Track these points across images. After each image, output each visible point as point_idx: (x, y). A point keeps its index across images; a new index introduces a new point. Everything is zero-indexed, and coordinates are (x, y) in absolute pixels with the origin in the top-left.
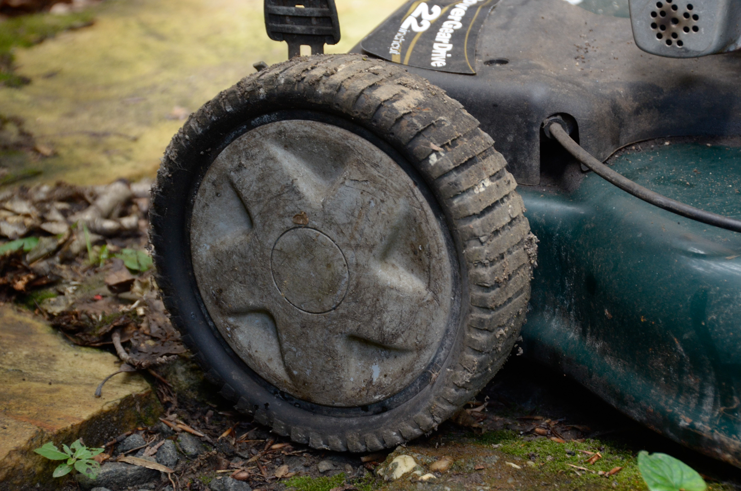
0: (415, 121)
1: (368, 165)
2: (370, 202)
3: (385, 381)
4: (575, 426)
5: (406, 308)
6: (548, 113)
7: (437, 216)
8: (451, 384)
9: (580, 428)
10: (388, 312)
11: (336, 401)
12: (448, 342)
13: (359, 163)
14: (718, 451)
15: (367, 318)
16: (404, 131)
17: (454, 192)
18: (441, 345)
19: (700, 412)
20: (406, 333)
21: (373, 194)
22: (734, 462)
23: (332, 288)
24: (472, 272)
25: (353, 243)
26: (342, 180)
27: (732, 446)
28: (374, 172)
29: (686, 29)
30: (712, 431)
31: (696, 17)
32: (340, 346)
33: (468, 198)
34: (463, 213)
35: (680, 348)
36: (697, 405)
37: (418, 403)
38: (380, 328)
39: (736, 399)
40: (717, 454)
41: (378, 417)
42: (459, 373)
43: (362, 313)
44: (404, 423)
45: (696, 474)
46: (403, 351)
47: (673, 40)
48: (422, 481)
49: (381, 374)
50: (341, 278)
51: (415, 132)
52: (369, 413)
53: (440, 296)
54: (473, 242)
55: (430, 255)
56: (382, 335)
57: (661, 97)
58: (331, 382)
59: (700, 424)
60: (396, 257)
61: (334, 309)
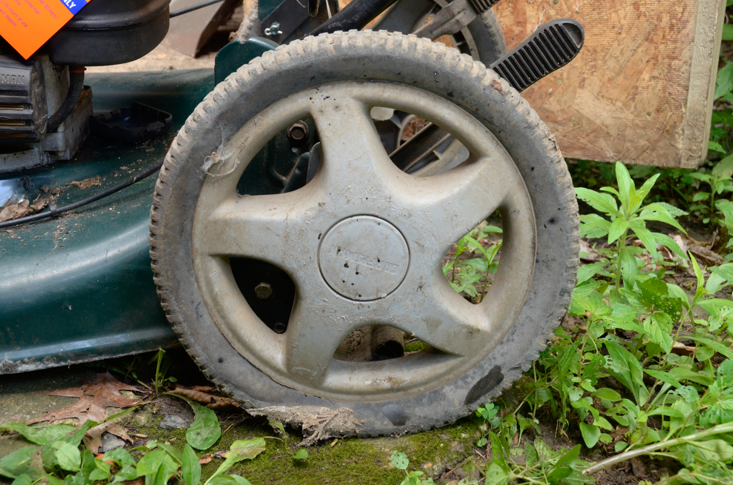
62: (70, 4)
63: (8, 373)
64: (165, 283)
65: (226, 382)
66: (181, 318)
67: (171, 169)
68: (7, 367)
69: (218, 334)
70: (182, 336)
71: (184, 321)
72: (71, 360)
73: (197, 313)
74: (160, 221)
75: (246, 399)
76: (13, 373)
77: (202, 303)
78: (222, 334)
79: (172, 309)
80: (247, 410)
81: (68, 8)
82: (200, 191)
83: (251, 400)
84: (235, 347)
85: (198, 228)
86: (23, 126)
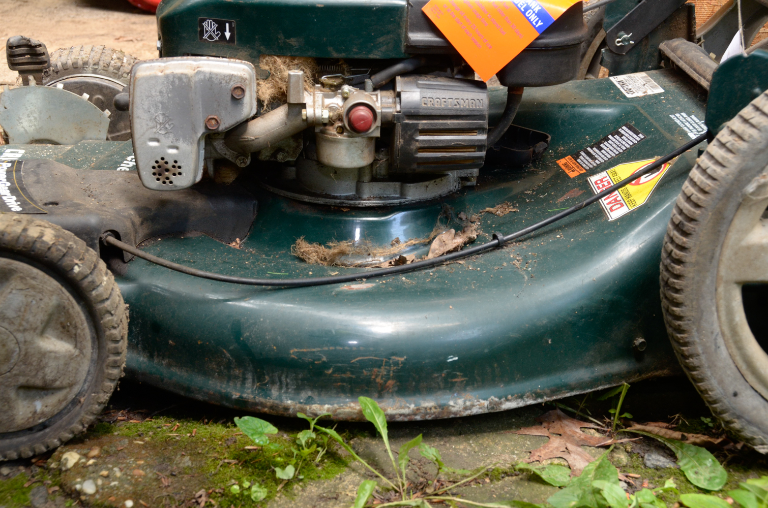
0: (60, 247)
1: (28, 278)
2: (32, 302)
3: (46, 410)
4: (140, 411)
5: (62, 362)
6: (103, 231)
7: (78, 303)
8: (96, 403)
9: (143, 411)
10: (49, 367)
11: (10, 429)
12: (90, 378)
13: (22, 278)
14: (259, 408)
15: (34, 373)
16: (54, 254)
17: (93, 287)
18: (85, 381)
19: (244, 388)
20: (62, 378)
21: (34, 296)
22: (270, 412)
23: (7, 358)
24: (108, 333)
25: (21, 328)
26: (9, 290)
27: (268, 404)
28: (33, 282)
29: (174, 174)
30: (254, 398)
31: (180, 167)
32: (12, 394)
33: (100, 289)
34: (99, 299)
35: (228, 355)
36: (241, 385)
37: (72, 419)
38: (43, 378)
39: (267, 377)
40: (259, 410)
41: (41, 433)
42: (101, 395)
43: (30, 371)
44: (63, 433)
45: (268, 423)
46: (60, 389)
47: (167, 181)
48: (90, 465)
49: (43, 406)
50: (13, 352)
51: (62, 254)
52: (34, 431)
53: (84, 351)
54: (107, 315)
55: (76, 327)
56: (45, 382)
57: (152, 214)
58: (7, 417)
59: (246, 395)
60: (49, 332)
61: (9, 372)
62: (537, 23)
63: (492, 411)
64: (688, 314)
65: (739, 417)
66: (700, 350)
67: (713, 193)
68: (492, 405)
69: (733, 366)
70: (698, 369)
71: (703, 353)
72: (547, 397)
73: (716, 344)
74: (693, 248)
75: (758, 435)
76: (498, 411)
77: (720, 333)
78: (736, 366)
79: (691, 340)
80: (755, 447)
81: (534, 26)
82: (735, 215)
83: (763, 437)
84: (748, 380)
85: (727, 253)
86: (475, 152)
